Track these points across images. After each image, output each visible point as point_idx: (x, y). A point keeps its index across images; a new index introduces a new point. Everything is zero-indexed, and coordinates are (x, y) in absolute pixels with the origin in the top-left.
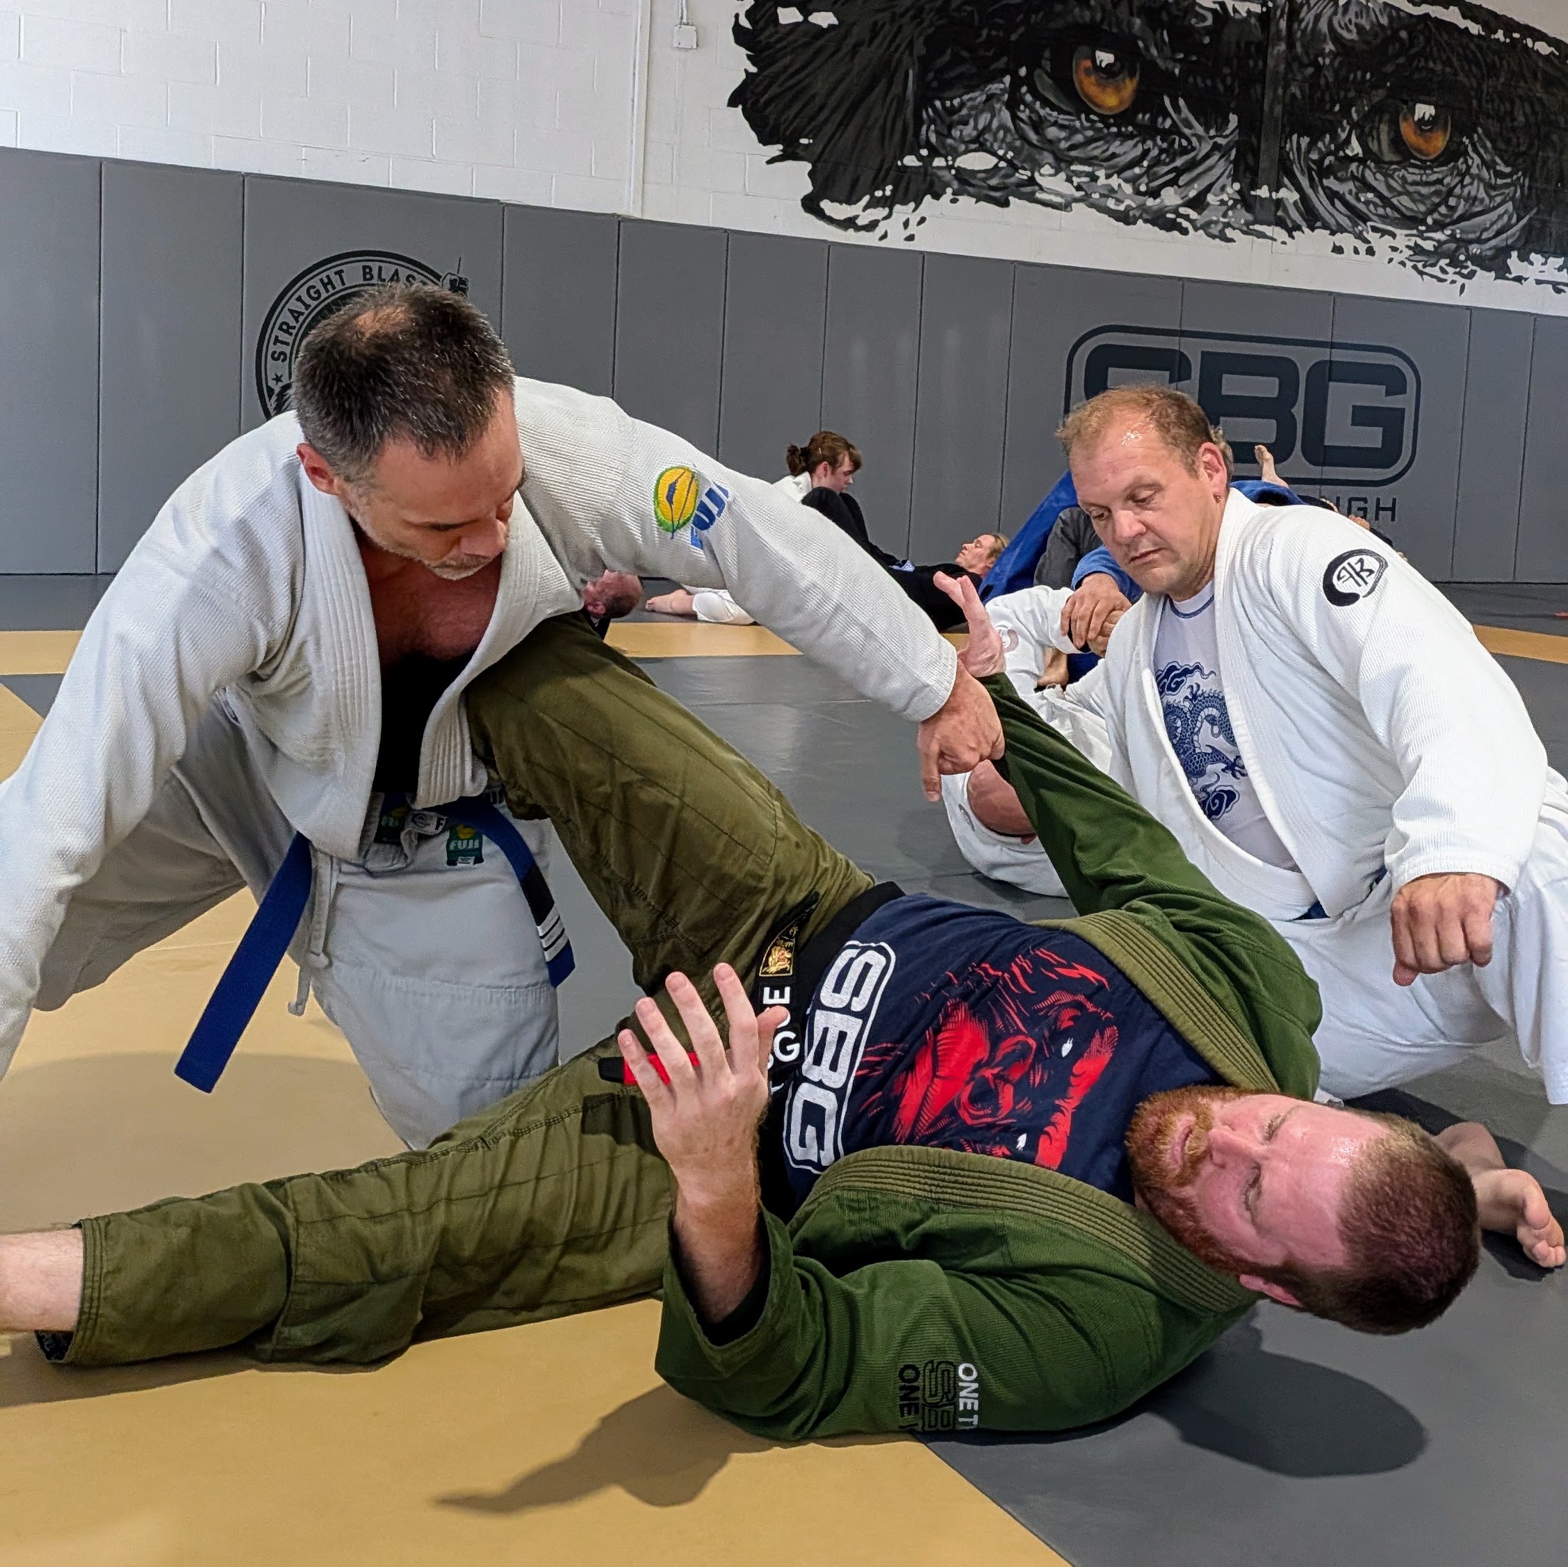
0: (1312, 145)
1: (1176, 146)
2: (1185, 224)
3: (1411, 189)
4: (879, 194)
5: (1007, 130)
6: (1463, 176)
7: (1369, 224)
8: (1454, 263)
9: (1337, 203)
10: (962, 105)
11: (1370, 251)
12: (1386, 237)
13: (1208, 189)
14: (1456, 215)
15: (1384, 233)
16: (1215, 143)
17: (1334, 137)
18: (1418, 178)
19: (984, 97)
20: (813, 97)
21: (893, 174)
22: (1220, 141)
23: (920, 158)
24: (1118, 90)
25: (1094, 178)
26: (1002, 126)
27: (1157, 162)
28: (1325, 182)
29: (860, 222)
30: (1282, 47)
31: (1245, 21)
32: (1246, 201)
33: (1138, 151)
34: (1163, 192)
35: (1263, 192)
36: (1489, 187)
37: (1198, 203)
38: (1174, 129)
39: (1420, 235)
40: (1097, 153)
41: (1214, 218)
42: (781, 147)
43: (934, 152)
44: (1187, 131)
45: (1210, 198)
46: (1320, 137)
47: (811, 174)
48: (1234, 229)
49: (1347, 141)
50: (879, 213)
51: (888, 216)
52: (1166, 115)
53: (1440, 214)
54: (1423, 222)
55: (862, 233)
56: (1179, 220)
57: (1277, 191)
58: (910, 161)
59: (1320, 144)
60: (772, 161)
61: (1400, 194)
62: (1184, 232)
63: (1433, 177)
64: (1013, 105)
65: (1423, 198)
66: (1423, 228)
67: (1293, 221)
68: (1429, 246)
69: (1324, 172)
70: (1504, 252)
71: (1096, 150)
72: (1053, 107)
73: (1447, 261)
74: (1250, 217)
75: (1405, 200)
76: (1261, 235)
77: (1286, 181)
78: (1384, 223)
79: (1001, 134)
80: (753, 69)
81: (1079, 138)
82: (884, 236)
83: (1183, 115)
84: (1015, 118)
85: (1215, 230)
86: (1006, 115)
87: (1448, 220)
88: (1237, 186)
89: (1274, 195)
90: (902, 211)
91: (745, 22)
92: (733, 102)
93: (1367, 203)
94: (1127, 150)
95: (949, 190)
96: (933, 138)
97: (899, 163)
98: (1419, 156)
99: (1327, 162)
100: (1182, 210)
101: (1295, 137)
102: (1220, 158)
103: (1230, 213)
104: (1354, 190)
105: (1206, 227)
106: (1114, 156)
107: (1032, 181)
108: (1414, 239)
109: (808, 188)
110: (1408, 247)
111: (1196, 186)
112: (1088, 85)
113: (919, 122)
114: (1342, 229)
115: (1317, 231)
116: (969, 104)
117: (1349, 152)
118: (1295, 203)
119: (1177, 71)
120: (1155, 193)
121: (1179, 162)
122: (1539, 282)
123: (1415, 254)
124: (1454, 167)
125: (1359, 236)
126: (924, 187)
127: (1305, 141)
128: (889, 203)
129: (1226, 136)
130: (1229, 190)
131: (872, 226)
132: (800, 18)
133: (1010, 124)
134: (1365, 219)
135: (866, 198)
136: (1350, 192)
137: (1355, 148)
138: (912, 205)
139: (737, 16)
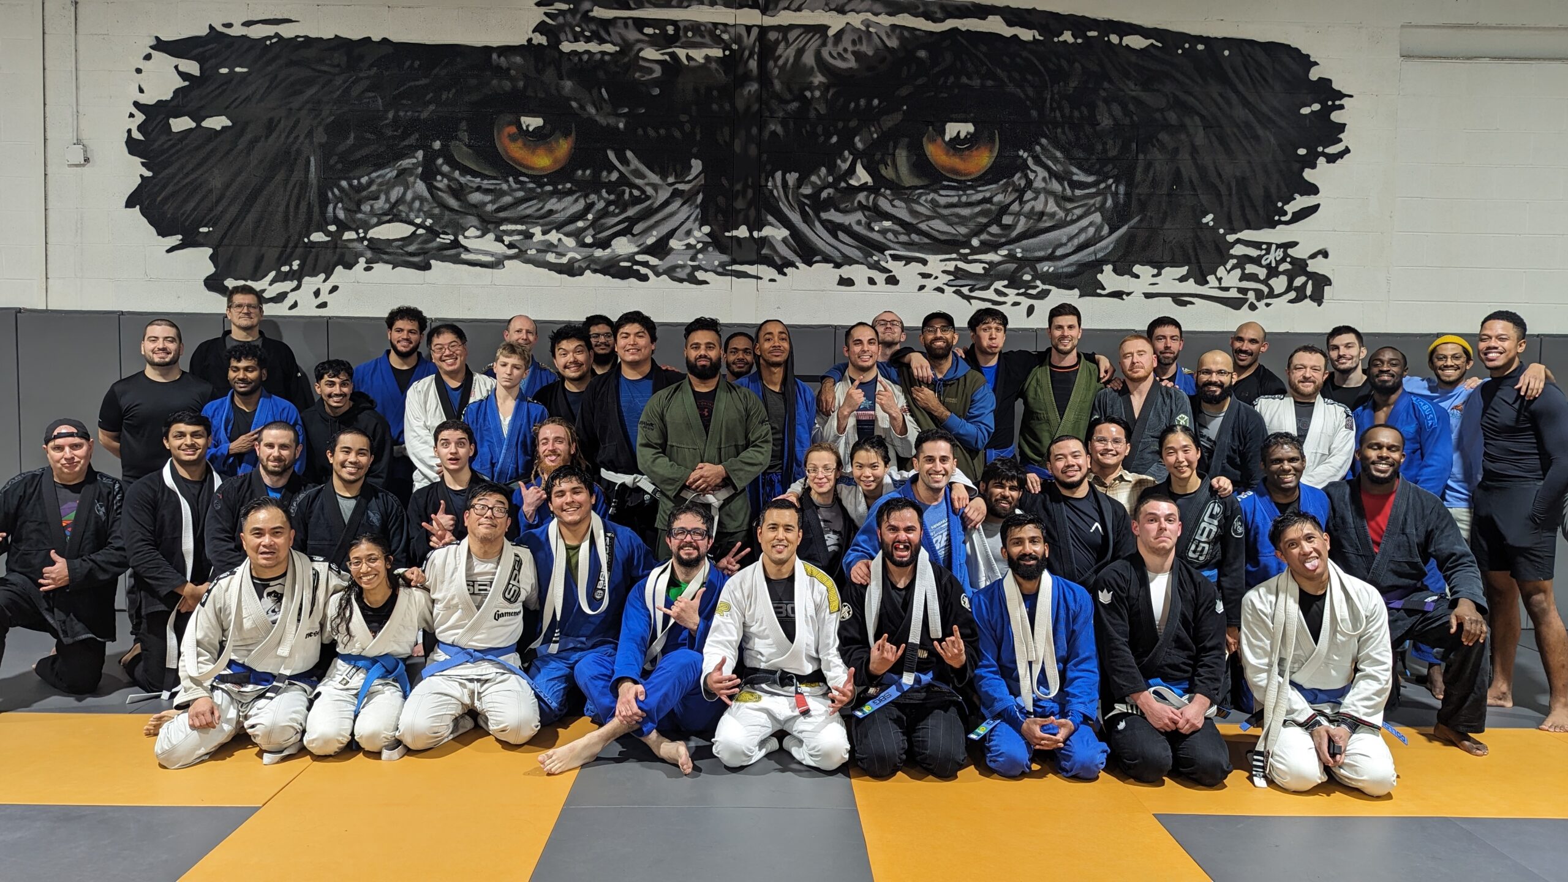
0: (802, 180)
1: (627, 196)
2: (643, 270)
3: (945, 212)
4: (285, 269)
5: (422, 199)
6: (1021, 192)
7: (887, 253)
8: (1014, 282)
9: (841, 235)
10: (371, 183)
11: (892, 281)
12: (913, 264)
13: (671, 234)
14: (1014, 234)
15: (908, 260)
16: (676, 190)
17: (832, 168)
18: (955, 200)
19: (395, 173)
20: (211, 191)
21: (299, 250)
22: (681, 187)
23: (328, 233)
24: (550, 151)
25: (529, 236)
26: (417, 197)
27: (604, 214)
28: (824, 216)
30: (754, 87)
31: (702, 67)
32: (717, 242)
33: (581, 205)
34: (613, 243)
35: (742, 232)
36: (1061, 199)
37: (660, 249)
38: (623, 180)
39: (964, 258)
40: (529, 212)
41: (680, 262)
42: (180, 237)
43: (343, 227)
45: (673, 243)
46: (814, 170)
47: (212, 258)
48: (706, 271)
49: (851, 171)
50: (287, 286)
51: (298, 288)
52: (612, 168)
53: (989, 234)
54: (967, 244)
56: (635, 267)
57: (760, 230)
58: (318, 237)
59: (814, 178)
60: (170, 250)
61: (929, 218)
62: (644, 278)
63: (980, 196)
64: (429, 175)
65: (963, 220)
66: (967, 251)
67: (783, 258)
68: (977, 268)
69: (819, 205)
70: (1097, 266)
71: (529, 208)
72: (475, 174)
73: (1006, 282)
74: (725, 258)
75: (938, 225)
76: (745, 275)
77: (770, 218)
78: (909, 250)
79: (417, 204)
80: (148, 174)
81: (508, 199)
82: (295, 305)
83: (632, 167)
84: (431, 188)
85: (682, 274)
86: (421, 187)
87: (1003, 240)
88: (706, 229)
89: (755, 234)
90: (310, 283)
91: (137, 135)
92: (130, 203)
93: (883, 232)
94: (568, 206)
95: (362, 260)
96: (341, 215)
97: (306, 240)
98: (955, 177)
99: (824, 195)
100: (638, 258)
101: (778, 175)
102: (682, 205)
103: (700, 256)
104: (864, 220)
105: (670, 272)
106: (551, 212)
107: (456, 244)
108: (954, 263)
109: (211, 269)
110: (944, 272)
111: (655, 233)
112: (516, 151)
113: (324, 202)
114: (850, 261)
115: (815, 266)
116: (380, 180)
117: (853, 182)
118: (784, 240)
119: (621, 125)
120: (605, 244)
121: (631, 212)
122: (1148, 296)
123: (957, 278)
124: (1007, 184)
125: (876, 266)
126: (336, 258)
127: (792, 178)
128: (297, 276)
129: (689, 182)
130: (697, 234)
131: (280, 297)
132: (193, 125)
133: (426, 194)
134: (881, 248)
135: (273, 274)
136: (859, 223)
137: (862, 176)
138: (322, 276)
139: (129, 131)
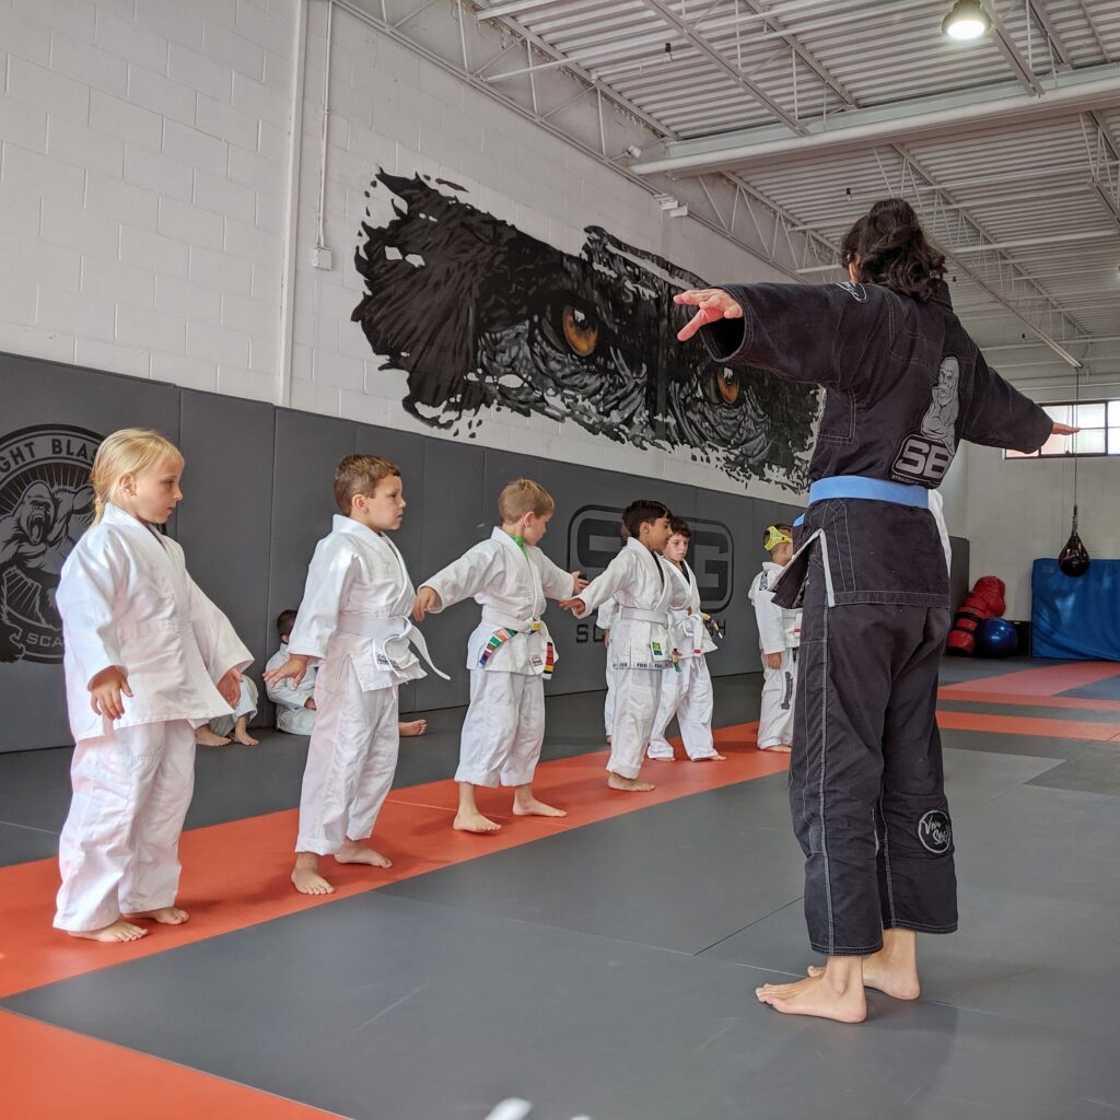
0: (681, 388)
1: (617, 382)
2: (623, 436)
3: (724, 421)
4: (453, 400)
5: (527, 360)
6: (745, 415)
7: (707, 442)
8: (743, 470)
9: (693, 427)
10: (502, 338)
11: (708, 460)
12: (715, 451)
13: (634, 413)
14: (743, 440)
15: (713, 449)
16: (636, 383)
17: (691, 385)
18: (726, 415)
19: (514, 335)
20: (409, 321)
21: (461, 385)
22: (639, 381)
23: (478, 375)
24: (587, 339)
25: (577, 401)
26: (525, 357)
27: (608, 393)
28: (688, 414)
29: (442, 421)
30: (665, 322)
31: (648, 302)
32: (652, 423)
33: (598, 384)
34: (611, 413)
35: (659, 418)
36: (756, 423)
37: (628, 422)
38: (616, 371)
39: (729, 451)
40: (577, 382)
41: (637, 433)
43: (487, 372)
44: (622, 373)
45: (635, 419)
46: (685, 384)
47: (409, 381)
48: (647, 441)
49: (696, 388)
50: (453, 415)
51: (458, 419)
52: (612, 360)
53: (736, 438)
54: (730, 443)
55: (443, 430)
56: (620, 433)
57: (666, 418)
58: (472, 377)
59: (684, 389)
60: (381, 368)
61: (720, 424)
62: (623, 442)
63: (733, 415)
64: (531, 341)
65: (729, 428)
66: (730, 447)
67: (674, 438)
68: (732, 457)
69: (687, 407)
70: (762, 463)
71: (576, 380)
72: (553, 347)
73: (740, 468)
74: (653, 433)
75: (722, 428)
76: (659, 446)
77: (670, 411)
78: (713, 442)
79: (524, 363)
80: (369, 293)
81: (567, 371)
82: (456, 433)
83: (620, 361)
84: (532, 352)
85: (637, 441)
86: (526, 349)
87: (740, 442)
88: (647, 412)
89: (665, 420)
90: (468, 415)
91: (363, 254)
92: (355, 317)
93: (706, 429)
94: (593, 382)
95: (495, 401)
96: (485, 361)
97: (465, 378)
98: (727, 401)
99: (688, 401)
100: (621, 426)
101: (673, 383)
102: (639, 393)
103: (644, 430)
104: (700, 420)
105: (632, 439)
106: (586, 385)
107: (542, 399)
108: (726, 453)
109: (407, 391)
110: (723, 458)
111: (627, 410)
112: (571, 333)
113: (476, 348)
114: (695, 445)
115: (684, 445)
116: (506, 338)
118: (674, 427)
119: (616, 331)
120: (607, 414)
122: (776, 483)
123: (727, 463)
124: (741, 410)
125: (703, 450)
126: (481, 397)
127: (678, 385)
128: (458, 407)
129: (641, 379)
130: (644, 415)
131: (449, 424)
132: (400, 257)
133: (529, 356)
134: (705, 439)
135: (445, 403)
136: (698, 421)
137: (700, 394)
138: (473, 410)
139: (358, 248)
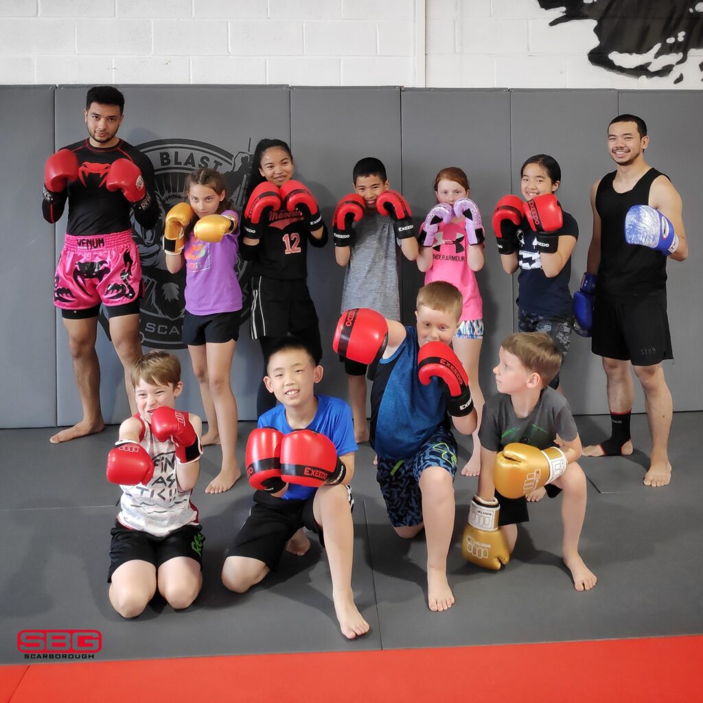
4: (671, 40)
21: (684, 22)
29: (652, 68)
42: (564, 9)
47: (597, 30)
50: (672, 58)
51: (683, 60)
55: (656, 79)
60: (555, 23)
82: (680, 79)
90: (697, 54)
97: (691, 10)
109: (595, 42)
128: (683, 48)
131: (666, 71)
135: (657, 47)
